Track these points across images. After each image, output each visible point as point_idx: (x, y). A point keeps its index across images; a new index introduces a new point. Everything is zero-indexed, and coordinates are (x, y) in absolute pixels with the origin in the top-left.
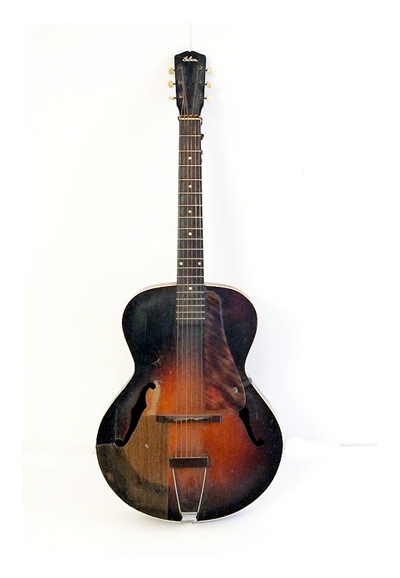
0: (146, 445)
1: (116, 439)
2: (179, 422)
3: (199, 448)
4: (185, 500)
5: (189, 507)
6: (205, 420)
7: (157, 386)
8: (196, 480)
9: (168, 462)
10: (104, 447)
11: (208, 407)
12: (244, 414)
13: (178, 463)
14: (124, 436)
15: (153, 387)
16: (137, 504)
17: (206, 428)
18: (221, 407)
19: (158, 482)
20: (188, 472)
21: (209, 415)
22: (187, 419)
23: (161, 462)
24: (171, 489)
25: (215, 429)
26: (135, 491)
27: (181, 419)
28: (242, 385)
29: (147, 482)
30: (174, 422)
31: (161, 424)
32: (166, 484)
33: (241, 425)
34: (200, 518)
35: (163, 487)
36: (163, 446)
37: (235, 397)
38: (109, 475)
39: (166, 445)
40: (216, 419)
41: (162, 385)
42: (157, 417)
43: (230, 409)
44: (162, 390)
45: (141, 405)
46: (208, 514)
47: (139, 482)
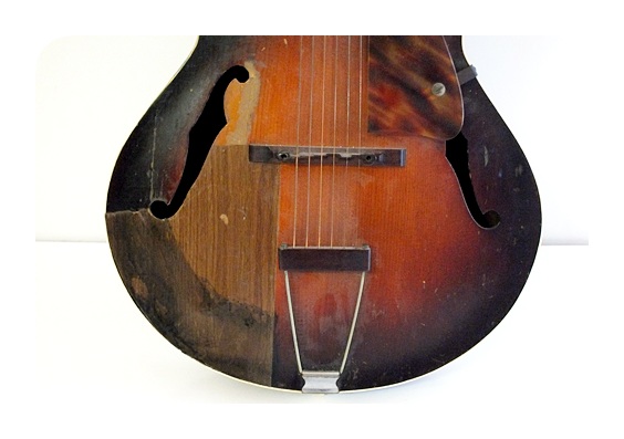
0: (223, 217)
1: (152, 200)
2: (303, 161)
3: (350, 224)
4: (311, 345)
5: (322, 362)
6: (367, 160)
7: (251, 75)
8: (339, 302)
9: (275, 256)
10: (125, 218)
11: (375, 127)
12: (457, 151)
13: (300, 261)
14: (172, 193)
15: (243, 76)
16: (201, 349)
17: (366, 179)
18: (406, 129)
19: (251, 301)
20: (321, 283)
21: (376, 146)
22: (322, 154)
23: (258, 256)
24: (279, 319)
25: (390, 181)
26: (196, 320)
27: (310, 154)
28: (456, 79)
29: (225, 301)
30: (292, 161)
31: (258, 168)
32: (269, 307)
33: (449, 177)
34: (345, 384)
35: (261, 314)
36: (263, 220)
37: (439, 106)
38: (137, 283)
39: (272, 218)
40: (392, 159)
41: (263, 74)
42: (251, 148)
43: (425, 133)
44: (263, 85)
45: (213, 118)
46: (364, 376)
47: (207, 302)
